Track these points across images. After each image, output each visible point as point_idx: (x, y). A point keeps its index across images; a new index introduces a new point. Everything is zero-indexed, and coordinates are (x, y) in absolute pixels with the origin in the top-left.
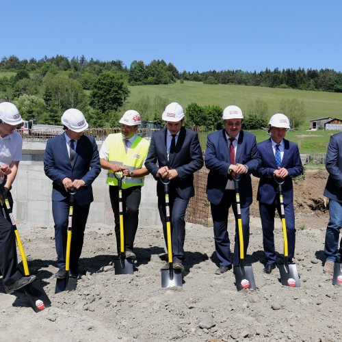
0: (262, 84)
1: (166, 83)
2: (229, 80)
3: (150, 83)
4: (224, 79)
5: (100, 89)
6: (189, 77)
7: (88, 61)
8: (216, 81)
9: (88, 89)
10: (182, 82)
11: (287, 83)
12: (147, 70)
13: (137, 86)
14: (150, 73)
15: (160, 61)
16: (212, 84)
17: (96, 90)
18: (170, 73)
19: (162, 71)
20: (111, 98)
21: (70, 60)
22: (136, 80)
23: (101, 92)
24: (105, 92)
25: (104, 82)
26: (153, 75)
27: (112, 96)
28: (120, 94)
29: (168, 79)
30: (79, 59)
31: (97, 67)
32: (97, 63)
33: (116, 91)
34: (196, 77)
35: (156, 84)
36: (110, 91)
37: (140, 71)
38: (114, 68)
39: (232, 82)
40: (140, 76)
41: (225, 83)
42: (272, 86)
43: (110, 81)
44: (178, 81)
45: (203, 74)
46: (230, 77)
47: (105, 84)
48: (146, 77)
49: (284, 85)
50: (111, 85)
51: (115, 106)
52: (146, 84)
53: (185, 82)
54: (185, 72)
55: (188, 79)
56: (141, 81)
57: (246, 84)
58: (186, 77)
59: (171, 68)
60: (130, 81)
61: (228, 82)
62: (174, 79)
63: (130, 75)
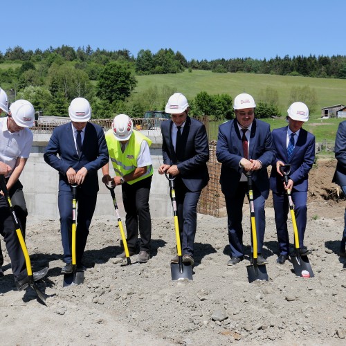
0: (272, 72)
2: (238, 68)
3: (158, 73)
4: (233, 67)
5: (107, 79)
6: (197, 66)
7: (95, 51)
8: (225, 70)
9: (95, 80)
10: (190, 72)
11: (298, 70)
12: (154, 59)
13: (145, 76)
14: (157, 62)
15: (168, 49)
16: (220, 72)
17: (102, 80)
18: (178, 62)
19: (171, 59)
20: (118, 88)
21: (76, 50)
22: (143, 69)
23: (108, 82)
24: (112, 82)
25: (111, 72)
26: (161, 64)
27: (120, 86)
28: (127, 83)
29: (176, 68)
30: (85, 49)
31: (103, 56)
32: (103, 52)
33: (123, 81)
34: (204, 66)
35: (164, 73)
36: (117, 81)
37: (148, 60)
38: (121, 57)
39: (241, 70)
40: (148, 65)
41: (234, 71)
42: (282, 74)
43: (116, 70)
44: (187, 70)
45: (212, 62)
46: (240, 65)
47: (112, 74)
48: (154, 66)
49: (295, 72)
50: (119, 74)
51: (122, 96)
52: (153, 73)
53: (194, 71)
54: (193, 61)
55: (197, 68)
56: (148, 70)
57: (256, 72)
58: (194, 66)
59: (179, 57)
60: (137, 70)
61: (237, 71)
62: (182, 67)
63: (138, 65)
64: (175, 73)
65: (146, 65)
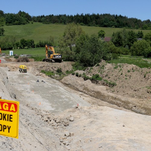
1: (24, 24)
2: (56, 21)
3: (16, 24)
6: (36, 20)
10: (32, 23)
12: (14, 18)
13: (10, 26)
14: (16, 19)
15: (22, 12)
16: (46, 24)
18: (26, 19)
19: (22, 18)
22: (10, 23)
26: (18, 20)
29: (25, 21)
35: (19, 24)
37: (11, 18)
39: (58, 22)
40: (12, 21)
48: (14, 21)
52: (14, 25)
53: (34, 23)
57: (65, 24)
60: (6, 23)
61: (55, 22)
62: (29, 21)
63: (6, 20)
64: (25, 24)
65: (11, 21)
